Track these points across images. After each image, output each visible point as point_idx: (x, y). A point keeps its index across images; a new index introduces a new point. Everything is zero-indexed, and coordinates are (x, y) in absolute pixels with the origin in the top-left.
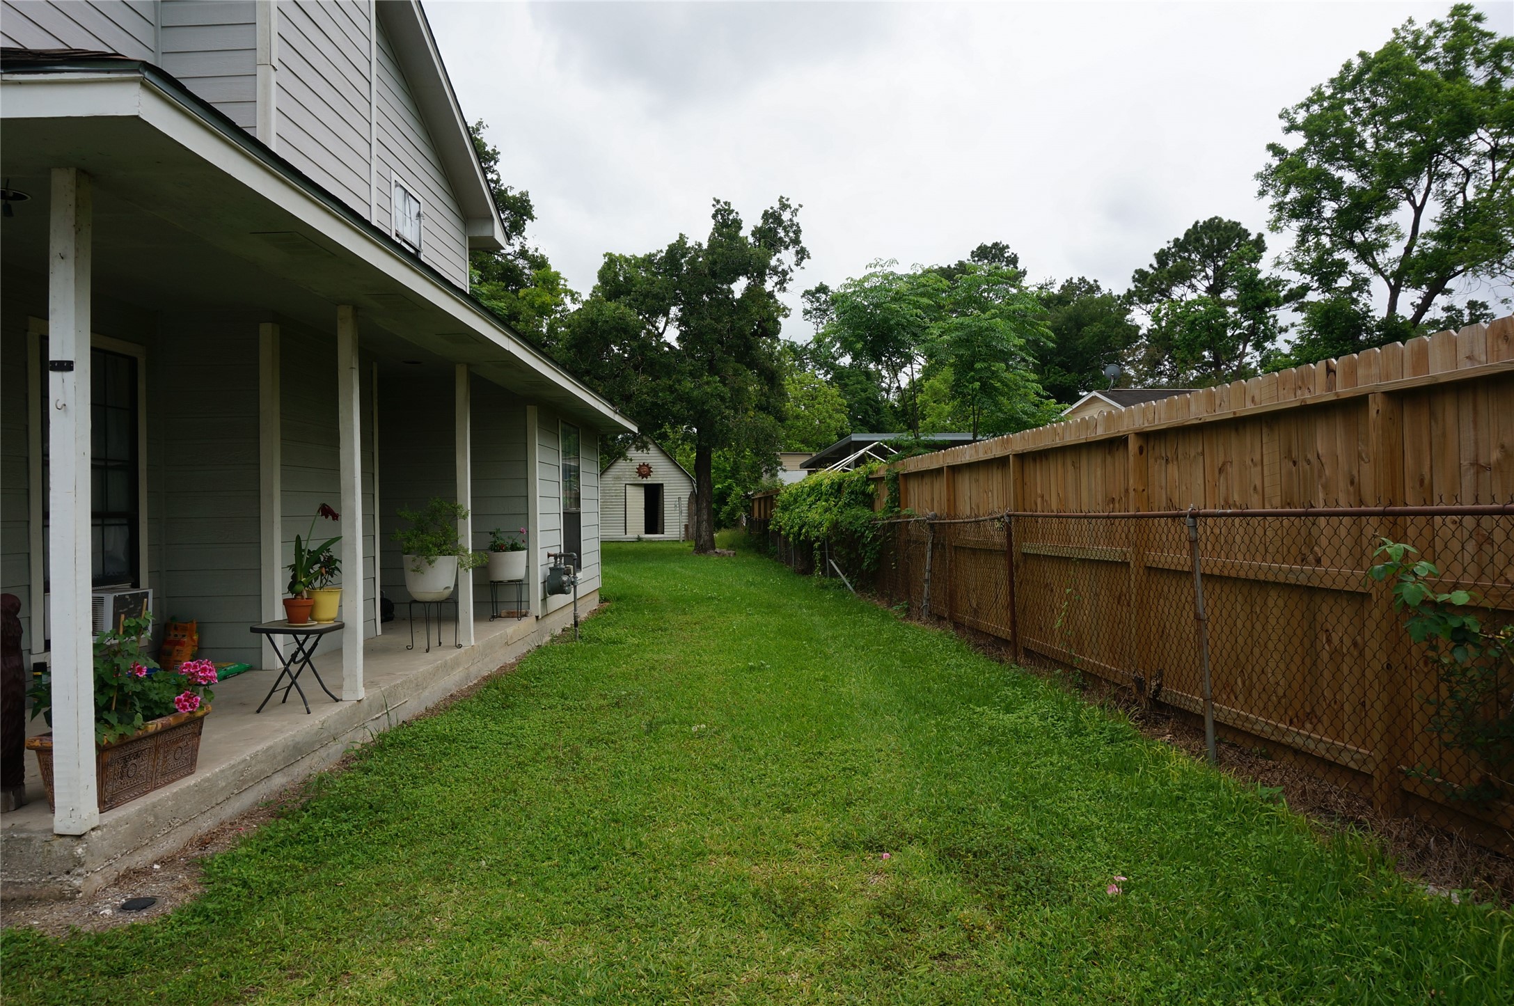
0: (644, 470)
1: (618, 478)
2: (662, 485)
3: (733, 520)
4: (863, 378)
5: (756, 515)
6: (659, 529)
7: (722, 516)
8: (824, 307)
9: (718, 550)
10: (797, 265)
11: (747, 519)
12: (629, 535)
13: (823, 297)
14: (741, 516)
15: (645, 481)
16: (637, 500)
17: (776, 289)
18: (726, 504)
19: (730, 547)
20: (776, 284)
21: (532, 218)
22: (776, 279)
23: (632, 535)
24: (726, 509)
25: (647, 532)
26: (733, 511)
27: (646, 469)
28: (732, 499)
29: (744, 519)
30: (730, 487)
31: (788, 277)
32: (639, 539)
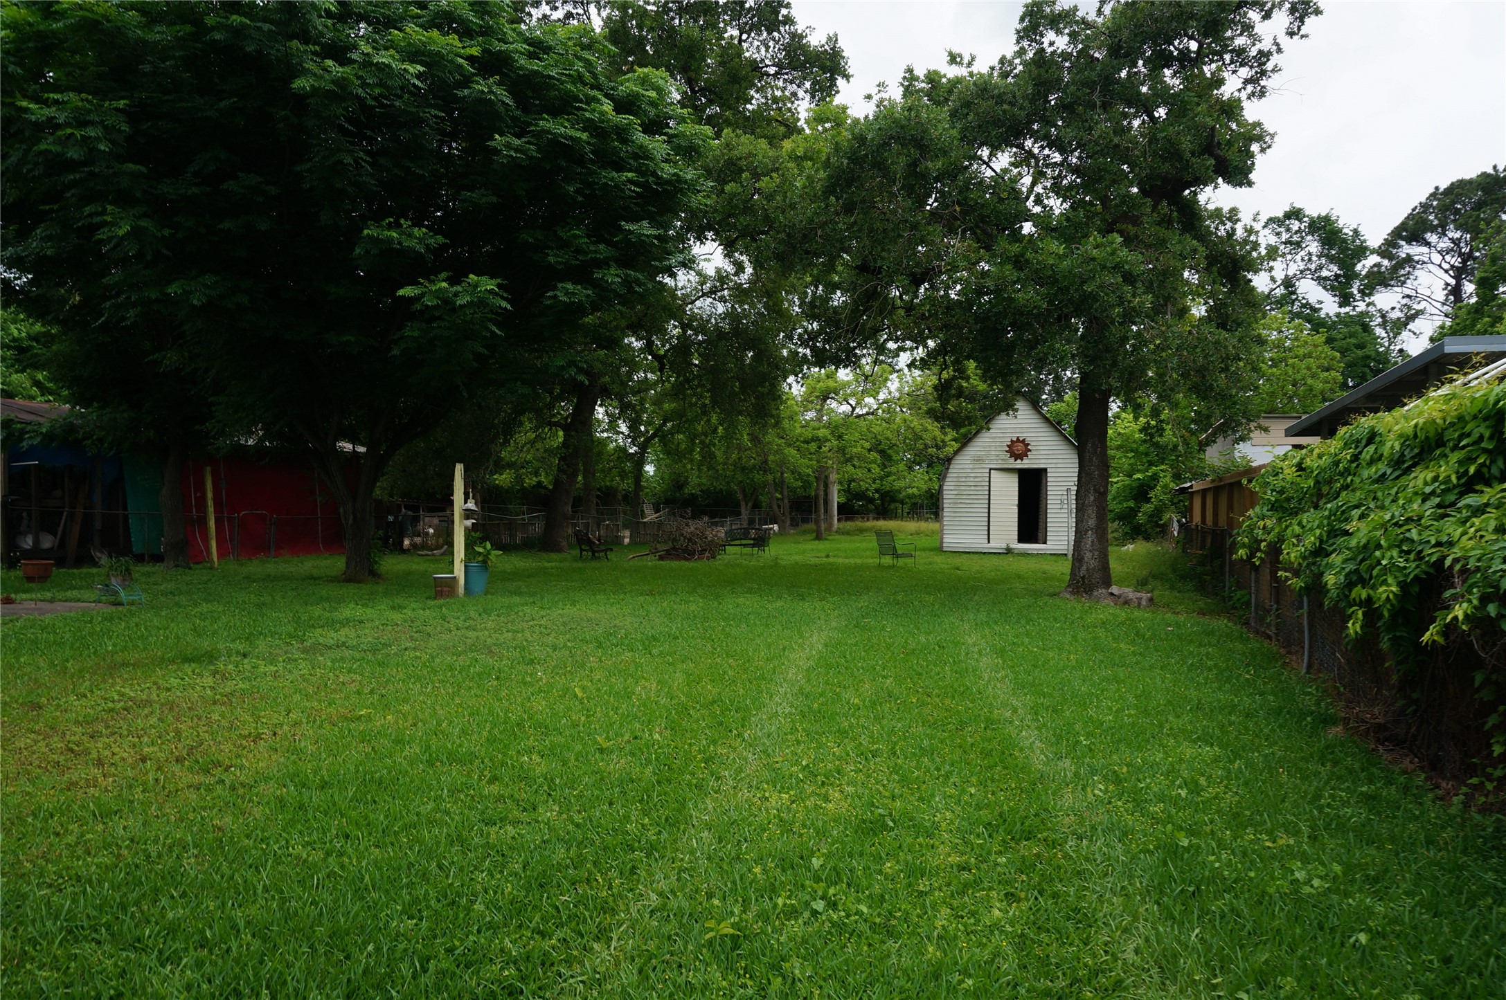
0: (1018, 449)
1: (979, 460)
2: (1045, 470)
3: (1158, 526)
4: (1359, 328)
5: (1197, 518)
6: (1040, 535)
7: (1141, 518)
8: (1296, 238)
9: (1115, 589)
10: (1291, 34)
11: (1181, 525)
12: (992, 544)
13: (1295, 225)
14: (1170, 519)
15: (1019, 464)
16: (1007, 492)
17: (1244, 95)
18: (1148, 500)
19: (1142, 584)
20: (1247, 82)
21: (847, 77)
22: (1245, 72)
23: (997, 544)
24: (1147, 508)
25: (1021, 540)
26: (1158, 512)
27: (1020, 446)
28: (1156, 494)
29: (1176, 525)
30: (1155, 477)
31: (1269, 66)
32: (1009, 551)
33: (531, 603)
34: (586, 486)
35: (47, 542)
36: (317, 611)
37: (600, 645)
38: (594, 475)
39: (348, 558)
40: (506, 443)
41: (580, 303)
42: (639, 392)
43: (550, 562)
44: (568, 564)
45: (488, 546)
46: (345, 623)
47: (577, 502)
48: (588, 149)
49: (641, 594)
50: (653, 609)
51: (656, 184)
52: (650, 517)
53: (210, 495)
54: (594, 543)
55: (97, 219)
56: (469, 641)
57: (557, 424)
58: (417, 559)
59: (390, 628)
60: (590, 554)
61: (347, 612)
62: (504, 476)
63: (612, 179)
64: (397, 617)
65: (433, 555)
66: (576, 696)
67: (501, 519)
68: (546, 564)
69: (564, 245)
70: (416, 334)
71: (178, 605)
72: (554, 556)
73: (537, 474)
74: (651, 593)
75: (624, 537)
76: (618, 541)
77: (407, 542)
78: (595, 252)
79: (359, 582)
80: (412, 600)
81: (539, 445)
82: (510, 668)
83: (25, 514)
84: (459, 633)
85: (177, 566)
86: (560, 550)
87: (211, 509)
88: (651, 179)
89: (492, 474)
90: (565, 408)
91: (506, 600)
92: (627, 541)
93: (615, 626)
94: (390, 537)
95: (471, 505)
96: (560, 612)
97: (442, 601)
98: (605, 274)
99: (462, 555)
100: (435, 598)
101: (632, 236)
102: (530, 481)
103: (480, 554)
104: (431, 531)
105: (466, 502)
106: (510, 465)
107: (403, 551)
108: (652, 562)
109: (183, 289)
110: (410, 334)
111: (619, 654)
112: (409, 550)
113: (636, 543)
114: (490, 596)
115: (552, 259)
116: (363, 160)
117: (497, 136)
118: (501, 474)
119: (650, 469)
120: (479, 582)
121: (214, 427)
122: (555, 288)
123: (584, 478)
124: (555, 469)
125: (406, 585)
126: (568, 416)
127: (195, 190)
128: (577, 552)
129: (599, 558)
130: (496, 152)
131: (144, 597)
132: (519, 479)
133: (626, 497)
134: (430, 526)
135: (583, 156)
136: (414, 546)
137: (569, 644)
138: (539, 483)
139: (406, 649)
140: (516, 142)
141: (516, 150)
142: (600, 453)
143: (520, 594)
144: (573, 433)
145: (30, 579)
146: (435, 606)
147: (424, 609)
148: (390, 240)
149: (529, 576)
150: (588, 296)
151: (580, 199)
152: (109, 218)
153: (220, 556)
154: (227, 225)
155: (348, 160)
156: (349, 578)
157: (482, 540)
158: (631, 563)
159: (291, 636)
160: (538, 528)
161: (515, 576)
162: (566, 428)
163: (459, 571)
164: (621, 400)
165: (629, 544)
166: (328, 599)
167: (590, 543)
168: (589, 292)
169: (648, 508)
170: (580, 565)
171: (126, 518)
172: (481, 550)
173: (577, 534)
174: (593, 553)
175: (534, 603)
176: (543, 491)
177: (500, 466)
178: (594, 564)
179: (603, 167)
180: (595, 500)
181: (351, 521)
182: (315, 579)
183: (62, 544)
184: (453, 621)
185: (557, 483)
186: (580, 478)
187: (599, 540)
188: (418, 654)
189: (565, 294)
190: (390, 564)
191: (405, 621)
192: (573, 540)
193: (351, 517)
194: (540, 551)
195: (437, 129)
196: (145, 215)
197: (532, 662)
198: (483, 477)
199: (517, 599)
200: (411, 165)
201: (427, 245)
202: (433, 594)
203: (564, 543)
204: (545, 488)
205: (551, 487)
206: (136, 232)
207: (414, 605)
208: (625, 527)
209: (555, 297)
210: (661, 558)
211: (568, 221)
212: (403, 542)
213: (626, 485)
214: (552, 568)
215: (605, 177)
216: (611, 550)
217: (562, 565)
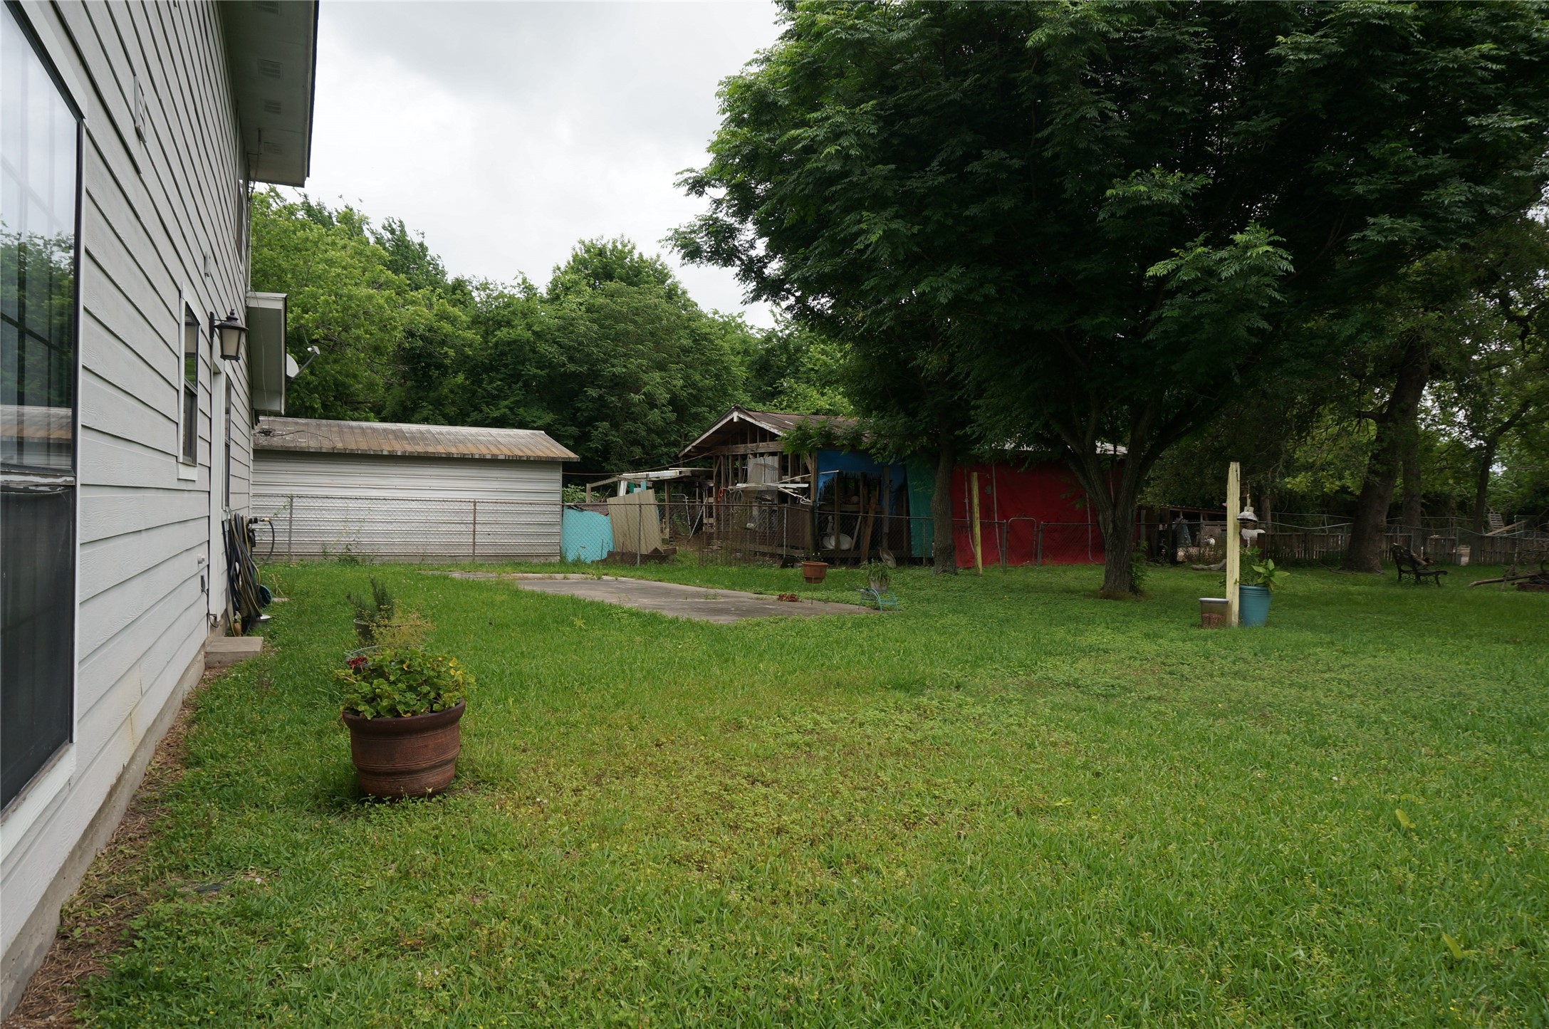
33: (1328, 643)
34: (1408, 493)
35: (847, 543)
36: (1060, 633)
37: (1436, 724)
38: (1418, 478)
39: (1107, 572)
40: (1300, 441)
41: (1402, 241)
42: (1488, 368)
43: (1355, 585)
44: (1381, 589)
45: (1271, 565)
46: (1086, 651)
47: (1395, 511)
48: (1415, 26)
49: (1497, 641)
50: (1520, 669)
51: (1528, 54)
52: (1498, 529)
53: (976, 501)
54: (1419, 564)
55: (855, 229)
56: (1234, 696)
57: (1370, 415)
58: (1191, 574)
59: (1138, 662)
60: (1413, 576)
61: (1091, 638)
62: (1298, 480)
63: (1455, 59)
64: (1149, 648)
65: (1210, 569)
66: (1397, 825)
67: (1296, 530)
68: (1352, 588)
69: (1378, 166)
70: (1176, 313)
71: (926, 615)
72: (1362, 576)
73: (1341, 478)
74: (1513, 641)
75: (1461, 555)
76: (1453, 560)
77: (1181, 553)
78: (1426, 167)
79: (1117, 599)
80: (1172, 626)
81: (1343, 442)
82: (1291, 749)
83: (830, 517)
84: (1223, 681)
85: (945, 571)
86: (1370, 570)
87: (977, 515)
88: (1521, 47)
89: (1283, 476)
90: (1380, 396)
91: (1294, 636)
92: (1465, 560)
93: (1460, 693)
94: (1162, 548)
95: (1249, 514)
96: (1370, 661)
97: (1208, 631)
98: (1440, 196)
99: (1237, 575)
100: (1201, 626)
101: (1485, 134)
102: (1331, 486)
103: (1259, 574)
104: (1212, 541)
105: (1242, 510)
106: (1309, 467)
107: (1174, 561)
108: (1508, 592)
109: (931, 287)
110: (1170, 314)
111: (1470, 746)
112: (1182, 562)
113: (1479, 564)
114: (1271, 629)
115: (1360, 189)
116: (1110, 110)
117: (1280, 38)
118: (1294, 477)
119: (1497, 469)
120: (1258, 610)
121: (974, 432)
122: (1365, 225)
123: (1405, 481)
124: (1365, 470)
125: (1170, 605)
126: (1383, 406)
127: (941, 179)
128: (1394, 573)
129: (1427, 583)
130: (1280, 60)
131: (902, 604)
132: (1317, 483)
133: (1462, 506)
134: (1211, 536)
135: (1406, 39)
136: (1189, 557)
137: (1384, 717)
138: (1344, 489)
139: (1149, 698)
140: (1309, 39)
141: (1308, 50)
142: (1429, 449)
143: (1312, 627)
144: (1390, 424)
145: (808, 579)
146: (1198, 638)
147: (1184, 641)
148: (1137, 197)
149: (1327, 604)
150: (1414, 231)
151: (1403, 98)
152: (864, 226)
153: (984, 563)
154: (973, 211)
155: (1092, 113)
156: (1107, 594)
157: (1263, 557)
158: (1476, 592)
159: (1021, 665)
160: (1341, 540)
161: (1308, 601)
162: (1380, 418)
163: (1232, 594)
164: (1459, 380)
165: (1468, 565)
166: (1076, 619)
167: (1413, 563)
168: (1416, 225)
169: (1494, 519)
170: (1399, 591)
171: (908, 522)
172: (1261, 570)
173: (1394, 551)
174: (1418, 575)
175: (1333, 643)
176: (1348, 498)
177: (1291, 468)
178: (1418, 590)
179: (1441, 46)
180: (1419, 509)
181: (1110, 531)
182: (1073, 592)
183: (857, 546)
184: (1218, 661)
185: (1367, 487)
186: (1399, 481)
187: (1427, 560)
188: (1162, 708)
189: (1379, 233)
190: (1155, 578)
191: (1158, 655)
192: (1389, 557)
193: (1111, 526)
194: (1343, 569)
195: (1199, 50)
196: (897, 216)
197: (1322, 743)
198: (1273, 481)
199: (1308, 636)
200: (1168, 104)
201: (1184, 193)
202: (1199, 621)
203: (1376, 562)
204: (1351, 493)
205: (1358, 493)
206: (888, 236)
207: (1174, 634)
208: (1463, 542)
209: (1364, 238)
210: (1522, 587)
211: (1383, 132)
212: (1176, 553)
213: (1467, 489)
214: (1359, 594)
215: (1442, 59)
216: (1445, 573)
217: (1373, 589)
